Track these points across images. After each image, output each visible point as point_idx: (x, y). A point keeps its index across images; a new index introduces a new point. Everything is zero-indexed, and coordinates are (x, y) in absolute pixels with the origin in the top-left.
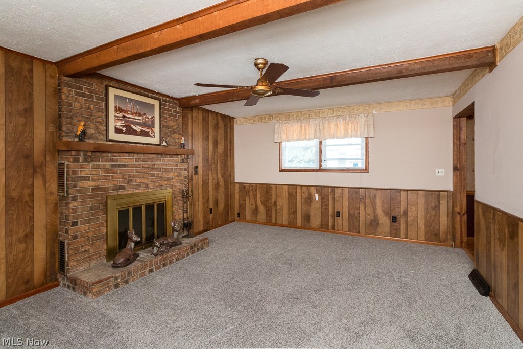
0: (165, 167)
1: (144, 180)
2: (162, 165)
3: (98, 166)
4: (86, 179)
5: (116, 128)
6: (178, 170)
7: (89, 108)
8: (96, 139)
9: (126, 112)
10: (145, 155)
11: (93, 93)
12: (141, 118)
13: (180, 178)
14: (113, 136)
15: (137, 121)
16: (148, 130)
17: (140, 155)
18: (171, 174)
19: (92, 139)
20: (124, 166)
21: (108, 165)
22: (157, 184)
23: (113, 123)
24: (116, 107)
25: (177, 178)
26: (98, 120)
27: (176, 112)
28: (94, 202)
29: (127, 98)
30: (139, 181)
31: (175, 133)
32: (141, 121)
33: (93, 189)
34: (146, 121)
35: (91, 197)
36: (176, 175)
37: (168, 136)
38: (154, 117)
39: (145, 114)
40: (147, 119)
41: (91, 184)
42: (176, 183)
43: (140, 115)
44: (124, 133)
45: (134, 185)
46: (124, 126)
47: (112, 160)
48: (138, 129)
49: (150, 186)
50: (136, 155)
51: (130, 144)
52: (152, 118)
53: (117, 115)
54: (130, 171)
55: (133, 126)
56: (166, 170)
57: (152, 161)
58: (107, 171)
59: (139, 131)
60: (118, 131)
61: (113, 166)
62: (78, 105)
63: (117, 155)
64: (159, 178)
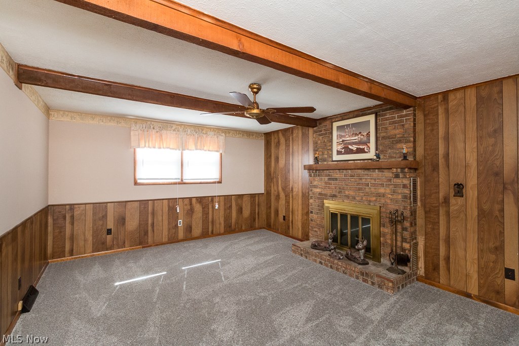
0: (373, 181)
1: (352, 193)
2: (369, 180)
3: (321, 179)
4: (316, 187)
5: (337, 151)
6: (391, 187)
7: (324, 142)
8: (328, 161)
9: (344, 136)
10: (352, 171)
11: (326, 131)
12: (356, 137)
13: (395, 197)
14: (336, 157)
15: (353, 141)
16: (363, 147)
17: (348, 171)
18: (382, 190)
19: (325, 161)
20: (336, 179)
21: (326, 178)
22: (364, 198)
23: (336, 147)
24: (337, 136)
25: (390, 196)
26: (329, 148)
27: (402, 116)
28: (320, 202)
29: (344, 125)
30: (347, 192)
31: (399, 141)
32: (357, 140)
33: (320, 194)
34: (361, 139)
35: (319, 198)
36: (388, 191)
37: (390, 148)
38: (369, 132)
39: (360, 133)
40: (362, 137)
41: (318, 190)
42: (389, 201)
43: (356, 135)
44: (344, 154)
45: (343, 195)
46: (343, 148)
47: (329, 175)
48: (354, 148)
49: (357, 198)
50: (344, 171)
51: (349, 162)
52: (368, 134)
53: (338, 141)
54: (340, 184)
55: (350, 147)
56: (374, 185)
57: (359, 175)
58: (326, 183)
59: (355, 149)
60: (339, 153)
61: (329, 179)
62: (319, 142)
63: (332, 171)
64: (367, 193)
